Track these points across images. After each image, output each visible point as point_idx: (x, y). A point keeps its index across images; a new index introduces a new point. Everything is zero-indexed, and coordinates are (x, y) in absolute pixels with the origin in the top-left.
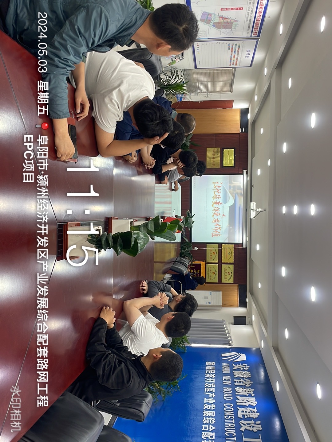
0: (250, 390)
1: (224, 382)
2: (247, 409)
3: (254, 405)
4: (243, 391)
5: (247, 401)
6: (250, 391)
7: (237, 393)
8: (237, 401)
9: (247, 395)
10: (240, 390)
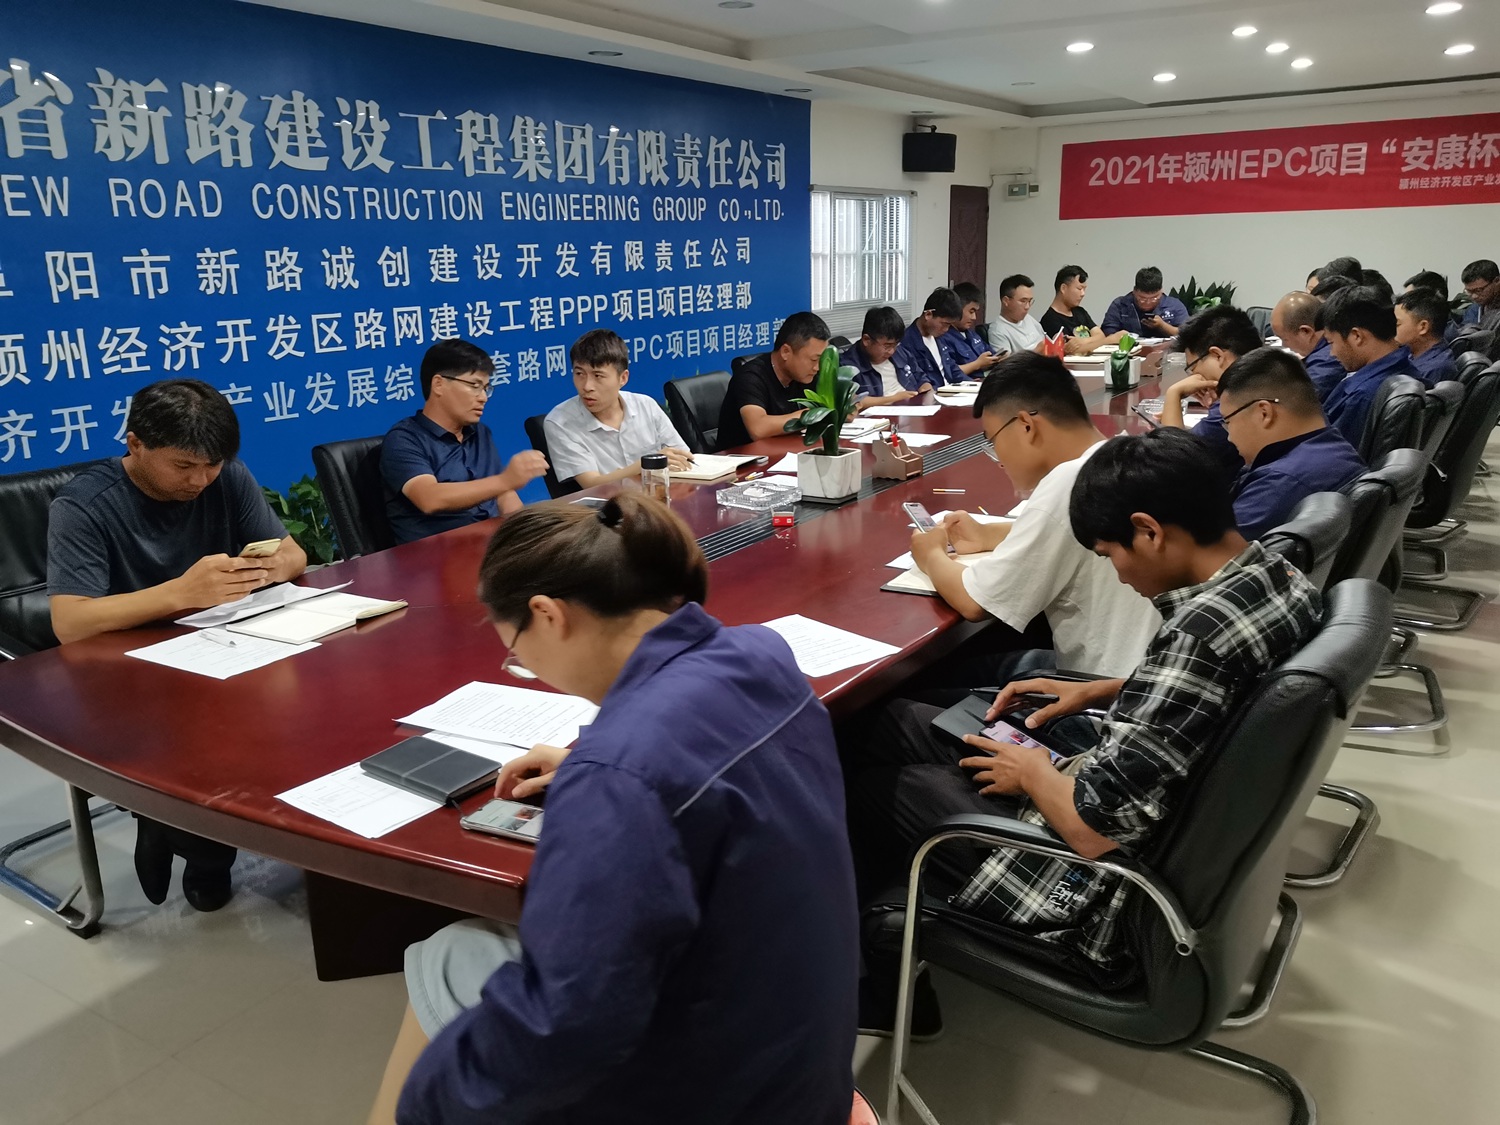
0: (109, 91)
1: (48, 212)
2: (275, 133)
3: (240, 100)
4: (134, 129)
5: (218, 120)
6: (119, 93)
7: (162, 157)
8: (227, 161)
9: (164, 111)
10: (114, 140)
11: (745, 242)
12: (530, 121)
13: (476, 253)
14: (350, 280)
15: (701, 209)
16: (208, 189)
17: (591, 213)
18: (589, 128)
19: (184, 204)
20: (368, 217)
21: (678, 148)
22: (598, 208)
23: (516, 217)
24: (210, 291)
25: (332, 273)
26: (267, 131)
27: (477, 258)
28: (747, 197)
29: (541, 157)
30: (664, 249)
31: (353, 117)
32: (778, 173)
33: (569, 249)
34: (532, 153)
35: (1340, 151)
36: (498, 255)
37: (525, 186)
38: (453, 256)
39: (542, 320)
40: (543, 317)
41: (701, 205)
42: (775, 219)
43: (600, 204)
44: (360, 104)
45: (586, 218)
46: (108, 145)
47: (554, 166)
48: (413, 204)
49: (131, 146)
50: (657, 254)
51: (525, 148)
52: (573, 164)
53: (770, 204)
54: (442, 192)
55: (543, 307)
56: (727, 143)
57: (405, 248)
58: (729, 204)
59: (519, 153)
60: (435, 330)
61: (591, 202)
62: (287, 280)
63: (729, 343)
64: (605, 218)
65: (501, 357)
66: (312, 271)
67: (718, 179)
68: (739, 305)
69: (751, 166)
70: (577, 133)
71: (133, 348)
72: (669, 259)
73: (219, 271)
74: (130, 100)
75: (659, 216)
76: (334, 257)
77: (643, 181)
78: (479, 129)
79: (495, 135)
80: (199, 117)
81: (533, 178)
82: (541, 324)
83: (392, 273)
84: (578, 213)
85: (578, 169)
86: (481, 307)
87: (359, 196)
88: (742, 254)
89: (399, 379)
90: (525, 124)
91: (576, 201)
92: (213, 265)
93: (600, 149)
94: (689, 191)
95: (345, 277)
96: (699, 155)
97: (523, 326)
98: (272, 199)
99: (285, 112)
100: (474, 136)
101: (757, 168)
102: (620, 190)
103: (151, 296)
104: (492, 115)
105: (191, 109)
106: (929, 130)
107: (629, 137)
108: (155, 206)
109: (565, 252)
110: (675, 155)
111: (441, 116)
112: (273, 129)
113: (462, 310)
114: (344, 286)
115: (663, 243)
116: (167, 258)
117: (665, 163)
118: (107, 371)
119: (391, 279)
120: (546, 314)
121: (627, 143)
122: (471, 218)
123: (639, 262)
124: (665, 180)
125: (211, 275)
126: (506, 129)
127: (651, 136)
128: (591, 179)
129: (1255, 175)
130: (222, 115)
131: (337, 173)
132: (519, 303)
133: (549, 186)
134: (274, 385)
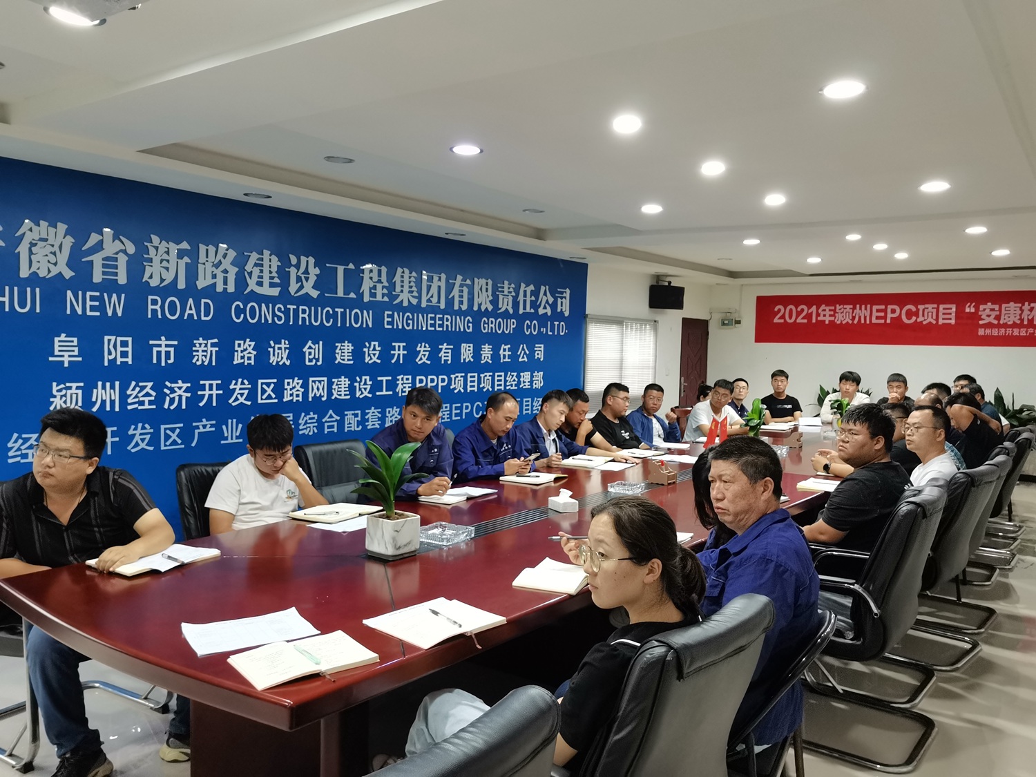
0: (157, 248)
1: (110, 314)
2: (250, 274)
3: (232, 254)
4: (167, 269)
5: (217, 265)
6: (162, 249)
7: (181, 285)
8: (220, 289)
9: (186, 259)
10: (155, 274)
11: (541, 347)
12: (407, 271)
13: (365, 347)
14: (284, 360)
15: (512, 327)
16: (206, 304)
17: (441, 326)
18: (443, 276)
19: (191, 312)
20: (300, 323)
21: (500, 289)
22: (446, 323)
23: (393, 326)
24: (199, 363)
25: (274, 355)
26: (246, 272)
27: (366, 350)
28: (543, 320)
29: (412, 292)
30: (487, 349)
31: (298, 266)
32: (565, 306)
33: (425, 347)
34: (406, 289)
35: (938, 309)
36: (380, 349)
37: (400, 308)
38: (351, 348)
39: (404, 390)
40: (405, 387)
41: (513, 324)
42: (562, 334)
43: (447, 320)
44: (303, 259)
45: (438, 329)
46: (151, 277)
47: (419, 298)
48: (328, 316)
49: (164, 278)
50: (482, 352)
51: (402, 286)
52: (432, 297)
53: (559, 325)
54: (348, 310)
55: (405, 382)
56: (532, 287)
57: (321, 343)
58: (531, 324)
59: (398, 289)
60: (335, 393)
61: (440, 319)
62: (246, 358)
63: (527, 410)
64: (450, 329)
65: (375, 411)
66: (262, 353)
67: (525, 308)
68: (534, 386)
69: (547, 302)
70: (436, 278)
71: (148, 395)
72: (489, 356)
73: (206, 351)
74: (168, 253)
75: (485, 329)
76: (277, 346)
77: (476, 308)
78: (375, 275)
79: (384, 278)
80: (206, 263)
81: (405, 304)
82: (403, 392)
83: (311, 357)
84: (432, 325)
85: (435, 300)
86: (365, 380)
87: (296, 311)
88: (538, 354)
89: (309, 421)
90: (403, 272)
91: (431, 318)
92: (203, 348)
93: (450, 288)
94: (506, 315)
95: (282, 358)
96: (513, 294)
97: (391, 393)
98: (244, 311)
99: (257, 262)
100: (371, 278)
101: (550, 303)
102: (460, 313)
103: (163, 364)
104: (383, 267)
105: (202, 258)
106: (667, 284)
107: (468, 282)
108: (173, 313)
109: (423, 349)
110: (497, 293)
111: (351, 266)
112: (249, 271)
113: (353, 380)
114: (281, 363)
115: (487, 346)
116: (176, 343)
117: (491, 298)
118: (130, 407)
119: (310, 360)
120: (407, 386)
121: (467, 286)
122: (364, 326)
123: (470, 356)
124: (490, 308)
125: (200, 353)
126: (391, 275)
127: (483, 281)
128: (442, 306)
129: (882, 321)
130: (220, 263)
131: (285, 297)
132: (390, 378)
133: (415, 309)
134: (230, 421)
